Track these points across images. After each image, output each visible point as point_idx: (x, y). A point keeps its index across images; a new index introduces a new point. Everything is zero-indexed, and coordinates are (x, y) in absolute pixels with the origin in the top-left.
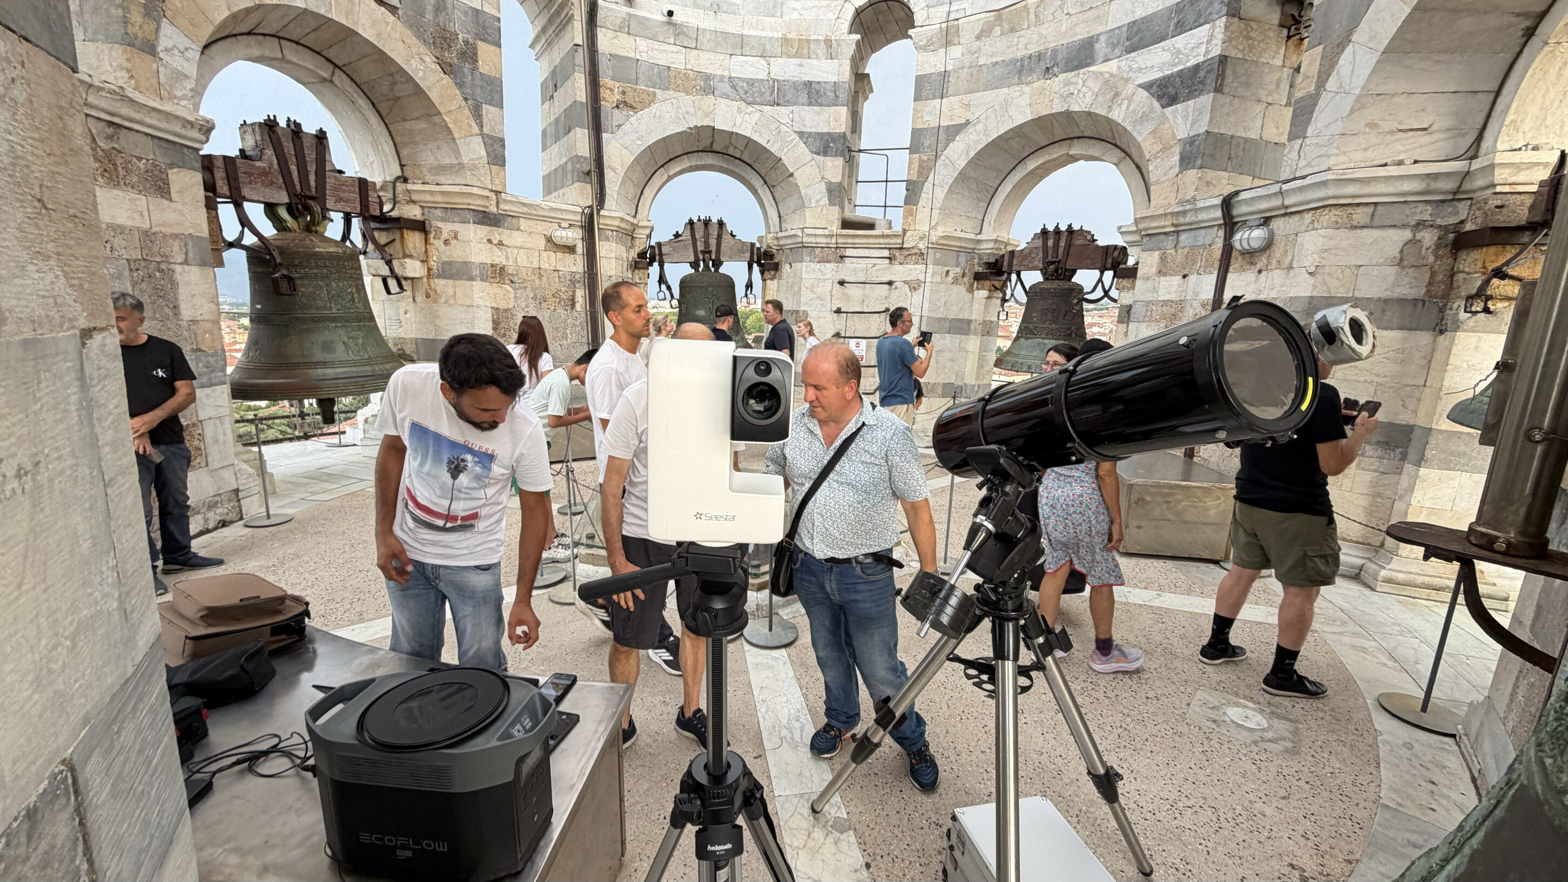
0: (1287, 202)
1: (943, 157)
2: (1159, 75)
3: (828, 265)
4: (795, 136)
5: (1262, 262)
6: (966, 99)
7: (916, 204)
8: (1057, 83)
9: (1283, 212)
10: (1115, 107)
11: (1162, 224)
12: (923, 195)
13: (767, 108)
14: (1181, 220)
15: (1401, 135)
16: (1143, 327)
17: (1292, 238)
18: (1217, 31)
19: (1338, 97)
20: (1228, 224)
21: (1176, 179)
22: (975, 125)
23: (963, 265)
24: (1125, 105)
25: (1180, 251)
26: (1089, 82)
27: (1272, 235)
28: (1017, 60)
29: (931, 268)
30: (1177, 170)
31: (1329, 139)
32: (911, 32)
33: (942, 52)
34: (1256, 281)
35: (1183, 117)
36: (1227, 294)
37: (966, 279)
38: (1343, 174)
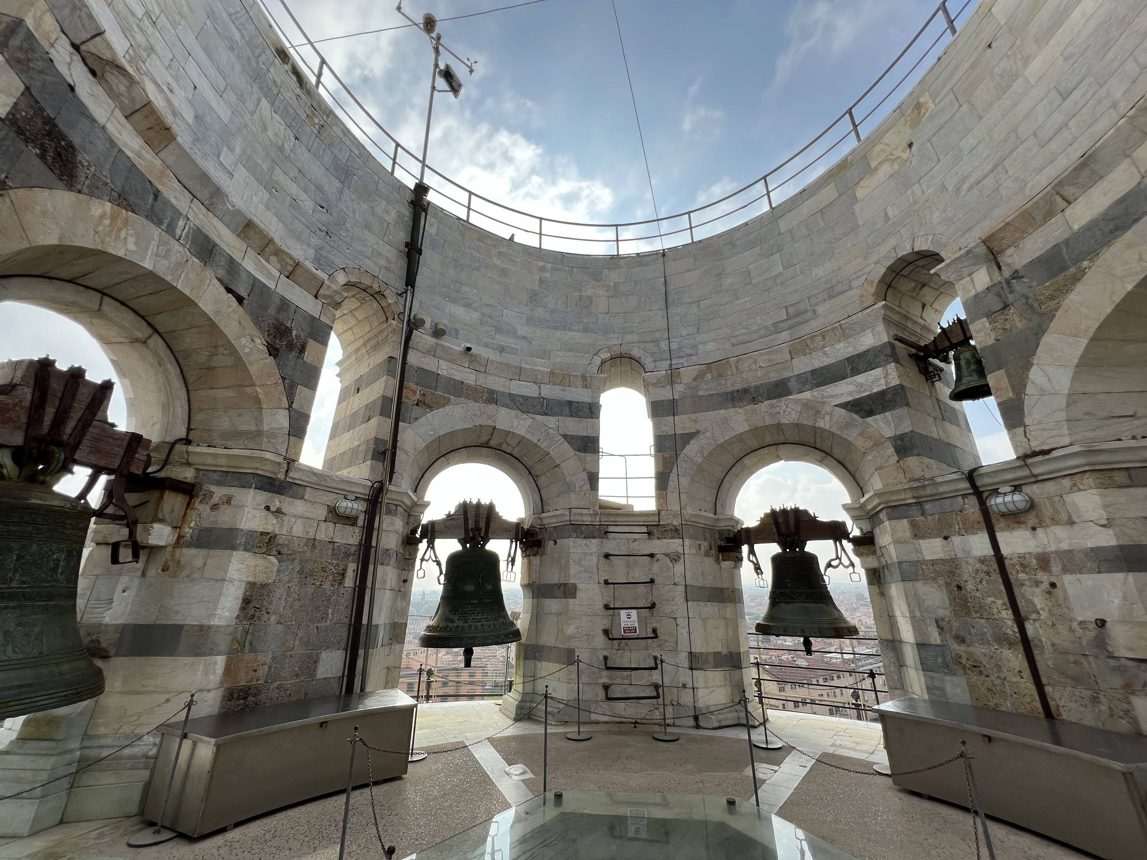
1: (682, 455)
2: (850, 399)
3: (592, 540)
4: (560, 437)
6: (693, 416)
7: (666, 488)
8: (764, 406)
10: (819, 420)
11: (903, 497)
12: (670, 483)
13: (538, 417)
15: (1115, 420)
16: (919, 585)
17: (1057, 499)
18: (890, 371)
19: (1044, 397)
20: (978, 493)
21: (898, 464)
22: (704, 433)
23: (709, 539)
24: (827, 418)
25: (930, 518)
26: (791, 405)
27: (1030, 498)
28: (728, 393)
29: (687, 542)
30: (896, 458)
31: (1056, 425)
32: (644, 375)
33: (669, 387)
34: (1034, 537)
35: (885, 423)
36: (1005, 550)
37: (713, 552)
38: (1091, 446)
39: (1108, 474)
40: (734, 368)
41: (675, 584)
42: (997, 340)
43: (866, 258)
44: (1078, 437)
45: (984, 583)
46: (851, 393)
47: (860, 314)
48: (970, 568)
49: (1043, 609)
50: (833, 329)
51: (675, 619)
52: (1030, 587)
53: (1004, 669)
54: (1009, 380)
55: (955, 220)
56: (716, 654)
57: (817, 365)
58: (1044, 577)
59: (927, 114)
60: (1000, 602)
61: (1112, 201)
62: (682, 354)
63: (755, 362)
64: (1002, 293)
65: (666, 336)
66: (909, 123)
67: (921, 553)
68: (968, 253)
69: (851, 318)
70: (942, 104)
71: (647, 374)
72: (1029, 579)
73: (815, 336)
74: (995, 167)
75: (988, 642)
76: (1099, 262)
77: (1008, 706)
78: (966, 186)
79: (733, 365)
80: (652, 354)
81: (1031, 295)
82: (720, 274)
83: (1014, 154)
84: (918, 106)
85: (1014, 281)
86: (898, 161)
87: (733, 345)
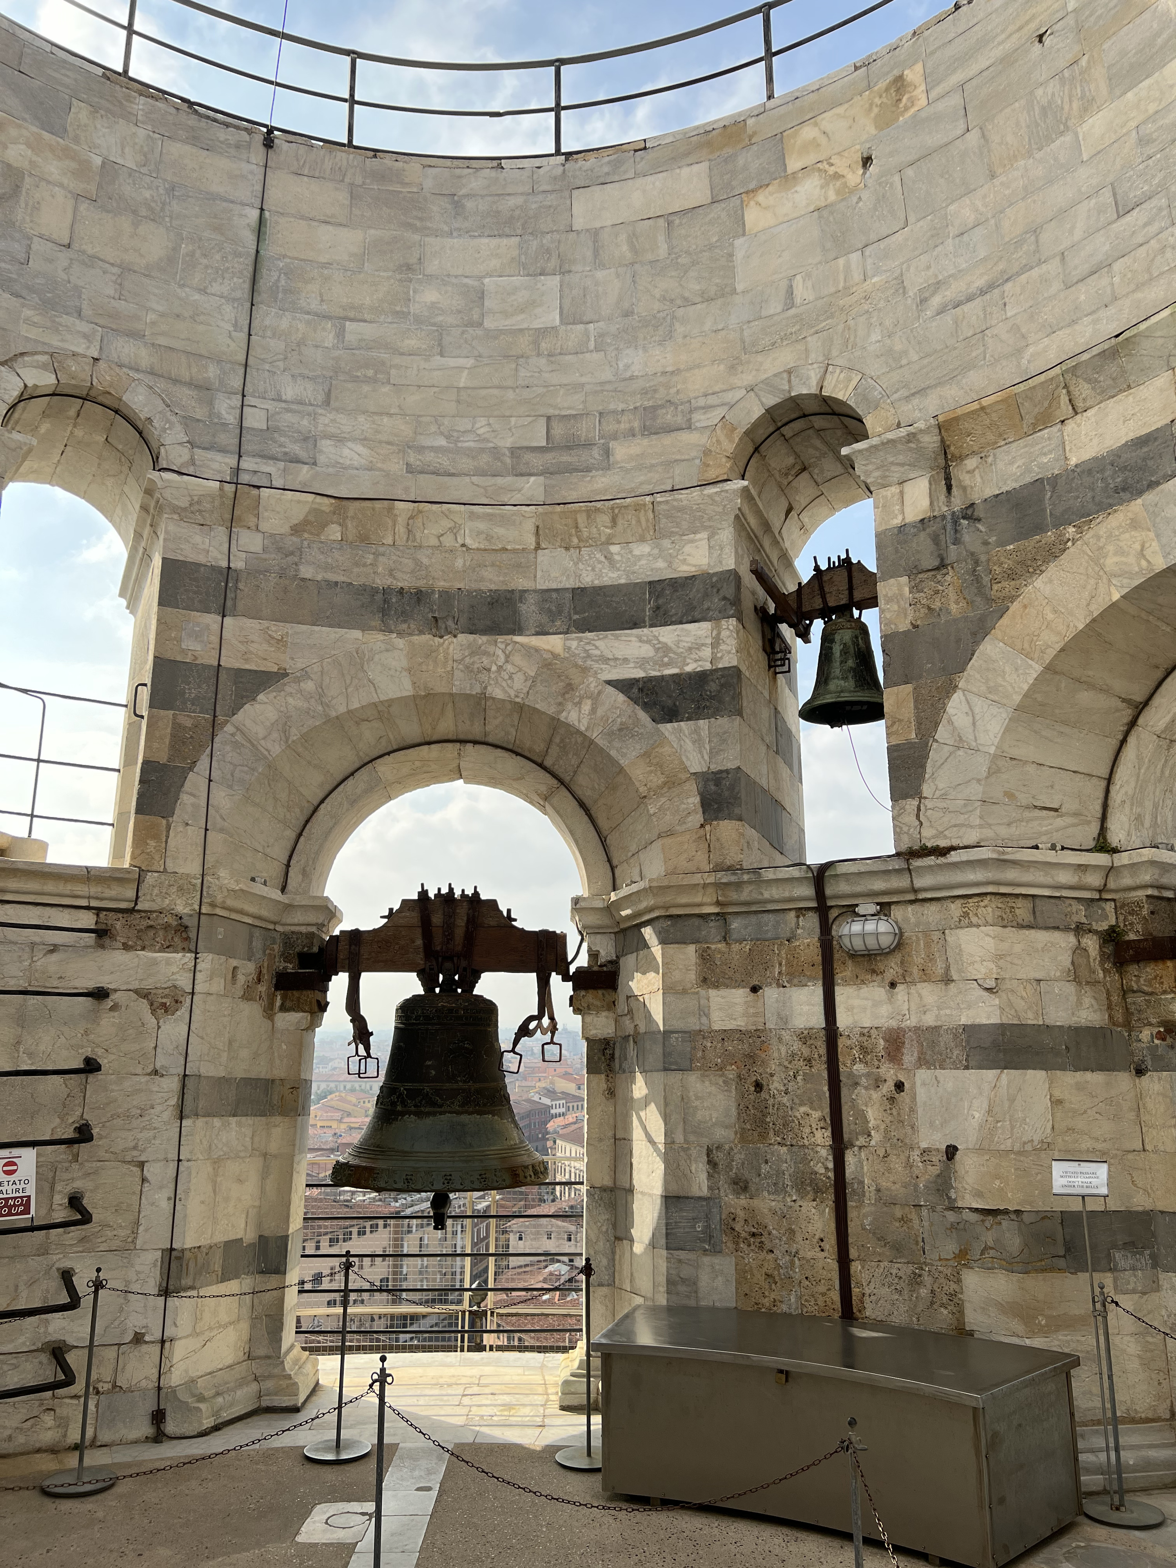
0: (919, 883)
1: (229, 728)
2: (639, 674)
5: (892, 968)
6: (277, 629)
7: (167, 812)
8: (456, 646)
9: (911, 897)
10: (569, 705)
11: (698, 899)
12: (184, 798)
14: (734, 896)
15: (1037, 813)
16: (692, 1079)
17: (936, 936)
18: (724, 634)
19: (961, 752)
20: (822, 908)
21: (702, 831)
22: (298, 680)
23: (259, 955)
24: (587, 706)
25: (736, 947)
26: (517, 659)
27: (900, 929)
28: (375, 591)
29: (207, 961)
30: (699, 818)
31: (965, 805)
32: (154, 475)
33: (221, 532)
34: (891, 999)
35: (694, 742)
36: (843, 1020)
37: (262, 988)
38: (1003, 853)
39: (1011, 902)
40: (401, 529)
41: (156, 1072)
42: (915, 627)
43: (732, 368)
44: (988, 833)
45: (799, 1078)
46: (642, 662)
47: (696, 492)
48: (783, 1050)
49: (877, 1128)
50: (638, 508)
51: (142, 1165)
52: (866, 1088)
53: (799, 1238)
54: (916, 707)
55: (904, 362)
56: (231, 1246)
57: (588, 579)
58: (889, 1073)
59: (912, 111)
60: (816, 1114)
61: (1132, 436)
62: (275, 450)
63: (454, 530)
64: (942, 537)
65: (237, 383)
66: (876, 110)
67: (707, 1016)
68: (911, 437)
69: (677, 495)
70: (940, 106)
71: (165, 475)
72: (868, 1075)
73: (597, 510)
74: (991, 286)
75: (785, 1187)
76: (1088, 536)
77: (790, 1303)
78: (936, 301)
79: (401, 520)
80: (188, 422)
81: (983, 558)
82: (409, 268)
83: (1023, 278)
84: (899, 84)
85: (965, 522)
86: (838, 184)
87: (410, 469)
